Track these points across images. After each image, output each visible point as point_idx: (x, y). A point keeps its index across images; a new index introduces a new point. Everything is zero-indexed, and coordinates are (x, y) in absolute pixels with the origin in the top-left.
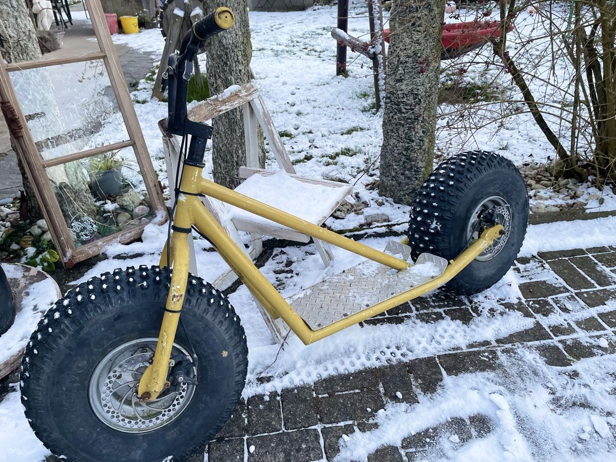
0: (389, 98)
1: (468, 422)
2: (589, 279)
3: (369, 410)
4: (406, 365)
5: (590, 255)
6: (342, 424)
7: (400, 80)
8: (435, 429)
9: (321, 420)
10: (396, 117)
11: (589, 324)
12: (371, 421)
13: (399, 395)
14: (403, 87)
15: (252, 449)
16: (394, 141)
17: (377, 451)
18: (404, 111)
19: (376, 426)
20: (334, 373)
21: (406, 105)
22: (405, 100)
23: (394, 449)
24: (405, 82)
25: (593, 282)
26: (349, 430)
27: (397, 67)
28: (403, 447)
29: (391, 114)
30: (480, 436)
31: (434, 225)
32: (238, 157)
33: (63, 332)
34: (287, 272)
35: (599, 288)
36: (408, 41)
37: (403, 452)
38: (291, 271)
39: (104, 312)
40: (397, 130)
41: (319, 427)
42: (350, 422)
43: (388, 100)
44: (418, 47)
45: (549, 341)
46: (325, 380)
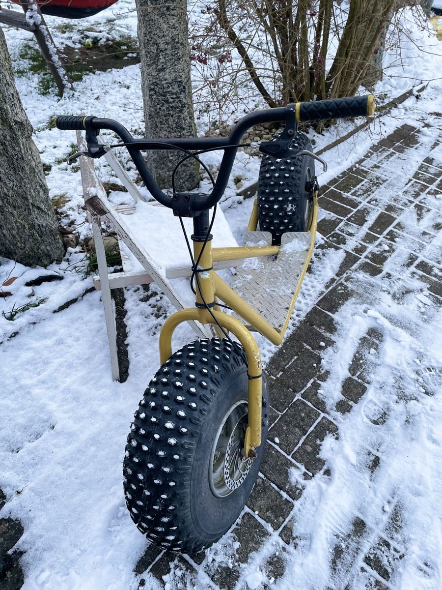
0: (153, 90)
1: (367, 336)
2: (345, 206)
3: (315, 365)
4: (305, 322)
5: (332, 188)
6: (309, 385)
7: (163, 70)
8: (357, 352)
9: (295, 391)
10: (164, 108)
11: (369, 238)
12: (323, 372)
13: (323, 344)
14: (167, 76)
15: (277, 440)
16: (165, 133)
17: (343, 387)
18: (171, 100)
19: (328, 372)
20: (271, 355)
21: (173, 94)
22: (170, 89)
23: (349, 379)
24: (168, 71)
25: (349, 207)
26: (316, 386)
27: (157, 55)
28: (353, 375)
29: (158, 106)
30: (381, 341)
31: (289, 209)
34: (151, 296)
35: (355, 210)
36: (165, 26)
37: (355, 378)
38: (155, 294)
40: (167, 121)
41: (298, 397)
42: (312, 381)
43: (152, 92)
44: (176, 32)
45: (360, 260)
46: (270, 363)
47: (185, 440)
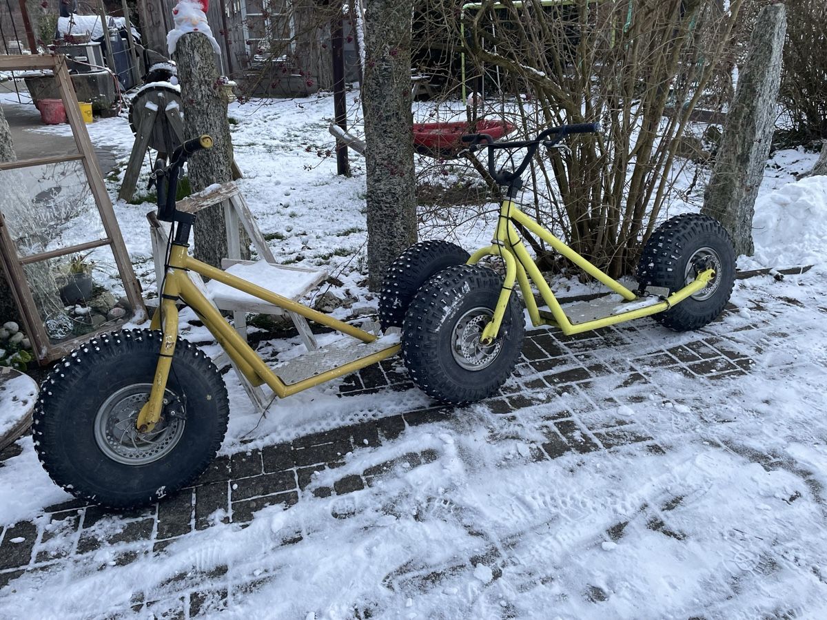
0: (370, 197)
1: (420, 455)
2: (544, 351)
3: (339, 454)
4: (375, 422)
5: (550, 334)
6: (315, 465)
7: (378, 181)
8: (392, 462)
9: (297, 465)
10: (377, 214)
11: (536, 384)
12: (340, 461)
13: (366, 441)
14: (382, 187)
15: (235, 486)
16: (379, 237)
17: (342, 479)
18: (385, 209)
19: (344, 464)
20: (311, 432)
21: (386, 203)
22: (384, 198)
23: (358, 477)
24: (383, 182)
25: (547, 353)
26: (321, 468)
27: (375, 168)
28: (364, 475)
29: (374, 212)
30: (427, 462)
31: (396, 303)
32: (221, 253)
33: (74, 376)
34: (272, 361)
35: (551, 358)
36: (381, 145)
37: (363, 478)
38: (277, 360)
39: (107, 360)
40: (380, 226)
41: (294, 469)
42: (323, 463)
43: (369, 199)
44: (391, 151)
45: (499, 398)
46: (303, 438)
47: (77, 368)
